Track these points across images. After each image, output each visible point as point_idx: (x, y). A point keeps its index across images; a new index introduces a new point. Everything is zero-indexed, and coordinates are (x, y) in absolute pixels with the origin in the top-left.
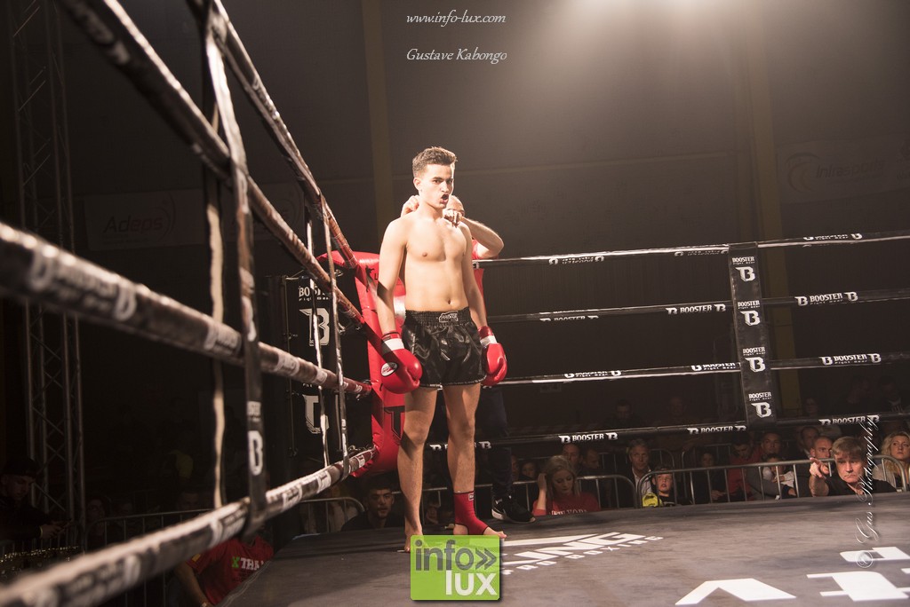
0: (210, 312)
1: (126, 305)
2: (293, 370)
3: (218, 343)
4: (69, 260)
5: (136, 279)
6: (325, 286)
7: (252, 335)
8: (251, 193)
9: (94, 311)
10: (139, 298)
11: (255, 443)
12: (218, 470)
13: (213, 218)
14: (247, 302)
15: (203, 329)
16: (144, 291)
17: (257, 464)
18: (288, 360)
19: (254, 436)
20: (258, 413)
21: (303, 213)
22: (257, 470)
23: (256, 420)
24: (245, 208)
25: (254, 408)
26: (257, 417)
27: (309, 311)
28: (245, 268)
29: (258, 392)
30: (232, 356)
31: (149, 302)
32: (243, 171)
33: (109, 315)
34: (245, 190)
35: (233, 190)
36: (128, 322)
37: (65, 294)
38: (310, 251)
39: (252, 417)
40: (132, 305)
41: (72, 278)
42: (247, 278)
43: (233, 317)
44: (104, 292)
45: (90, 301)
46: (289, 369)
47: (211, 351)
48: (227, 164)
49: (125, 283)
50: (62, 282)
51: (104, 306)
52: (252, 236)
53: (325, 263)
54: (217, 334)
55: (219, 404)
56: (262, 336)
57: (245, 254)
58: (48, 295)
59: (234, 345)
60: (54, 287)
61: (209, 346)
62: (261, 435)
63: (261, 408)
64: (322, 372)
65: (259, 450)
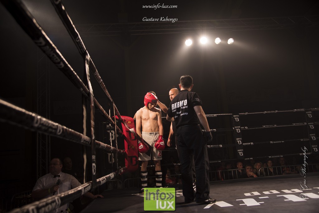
2: (104, 147)
3: (84, 140)
4: (44, 119)
5: (62, 125)
6: (113, 125)
7: (93, 138)
9: (51, 133)
10: (63, 129)
11: (94, 166)
12: (85, 174)
13: (84, 108)
14: (92, 129)
15: (80, 138)
16: (65, 127)
17: (94, 172)
18: (102, 144)
19: (94, 164)
20: (95, 159)
21: (108, 107)
22: (94, 174)
23: (94, 160)
24: (93, 105)
25: (94, 157)
27: (109, 131)
28: (92, 120)
29: (95, 153)
30: (88, 144)
31: (66, 130)
32: (93, 96)
33: (55, 133)
34: (93, 100)
35: (90, 100)
36: (60, 135)
37: (44, 128)
38: (110, 117)
39: (93, 159)
40: (61, 131)
41: (45, 124)
42: (93, 123)
43: (89, 134)
44: (54, 127)
45: (50, 130)
46: (103, 147)
47: (83, 143)
48: (89, 94)
49: (60, 126)
50: (42, 124)
51: (53, 131)
53: (113, 119)
54: (84, 138)
55: (85, 157)
56: (96, 139)
57: (92, 117)
58: (38, 128)
59: (89, 141)
60: (40, 126)
61: (82, 141)
62: (95, 164)
63: (96, 157)
64: (112, 148)
65: (95, 168)
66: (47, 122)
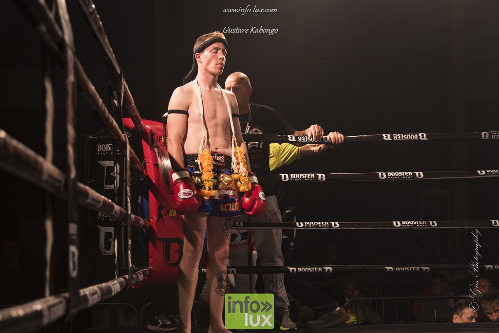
0: (44, 155)
7: (73, 174)
8: (75, 66)
11: (73, 254)
13: (48, 86)
14: (70, 149)
17: (74, 269)
18: (94, 194)
19: (73, 249)
20: (76, 233)
22: (74, 274)
23: (74, 237)
24: (71, 78)
25: (73, 228)
26: (75, 235)
28: (70, 125)
29: (77, 216)
34: (72, 65)
35: (63, 64)
39: (72, 235)
42: (71, 131)
43: (60, 161)
47: (47, 182)
55: (49, 225)
57: (71, 112)
62: (78, 248)
65: (76, 259)
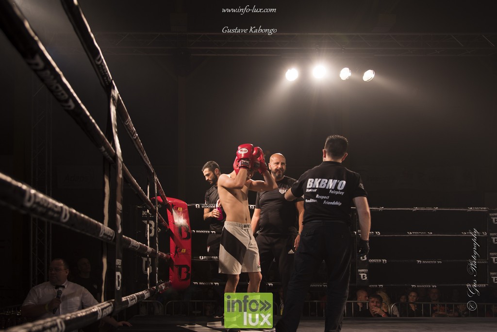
0: (103, 223)
1: (66, 215)
2: (137, 247)
3: (104, 234)
4: (41, 195)
5: (70, 206)
6: (153, 211)
7: (120, 231)
8: (123, 170)
9: (52, 218)
10: (71, 213)
11: (118, 276)
12: (103, 287)
13: (107, 180)
14: (118, 216)
15: (98, 228)
16: (74, 211)
17: (119, 286)
18: (134, 242)
19: (118, 274)
20: (120, 264)
21: (146, 180)
22: (119, 288)
23: (119, 267)
24: (121, 176)
25: (119, 262)
26: (120, 266)
27: (146, 221)
28: (119, 202)
29: (121, 255)
30: (111, 240)
31: (75, 214)
32: (121, 160)
33: (59, 220)
34: (121, 168)
35: (116, 168)
36: (66, 223)
37: (40, 209)
38: (148, 198)
39: (118, 265)
40: (68, 216)
41: (41, 203)
42: (119, 206)
43: (112, 224)
44: (56, 209)
45: (50, 213)
47: (102, 237)
48: (115, 157)
49: (66, 207)
50: (38, 204)
51: (56, 215)
52: (123, 188)
53: (154, 201)
54: (104, 230)
55: (105, 261)
56: (123, 233)
57: (119, 195)
58: (32, 209)
59: (112, 236)
60: (35, 206)
61: (101, 236)
62: (121, 273)
63: (122, 262)
64: (149, 249)
65: (120, 280)
66: (46, 201)
